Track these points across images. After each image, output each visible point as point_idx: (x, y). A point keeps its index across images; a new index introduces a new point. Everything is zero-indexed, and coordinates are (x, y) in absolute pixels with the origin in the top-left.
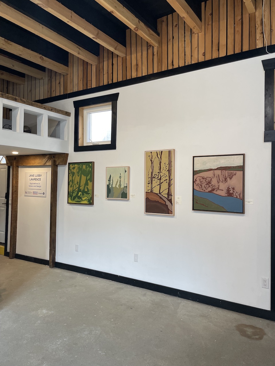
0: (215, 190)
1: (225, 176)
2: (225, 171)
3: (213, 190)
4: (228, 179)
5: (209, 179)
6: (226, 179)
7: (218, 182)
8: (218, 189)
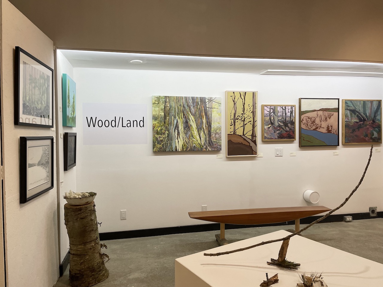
0: (318, 128)
1: (325, 116)
2: (325, 112)
3: (317, 128)
4: (328, 118)
5: (313, 119)
6: (326, 118)
7: (321, 121)
8: (321, 127)
